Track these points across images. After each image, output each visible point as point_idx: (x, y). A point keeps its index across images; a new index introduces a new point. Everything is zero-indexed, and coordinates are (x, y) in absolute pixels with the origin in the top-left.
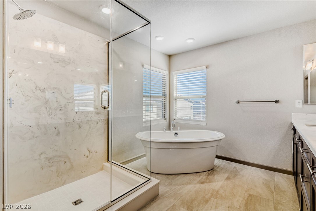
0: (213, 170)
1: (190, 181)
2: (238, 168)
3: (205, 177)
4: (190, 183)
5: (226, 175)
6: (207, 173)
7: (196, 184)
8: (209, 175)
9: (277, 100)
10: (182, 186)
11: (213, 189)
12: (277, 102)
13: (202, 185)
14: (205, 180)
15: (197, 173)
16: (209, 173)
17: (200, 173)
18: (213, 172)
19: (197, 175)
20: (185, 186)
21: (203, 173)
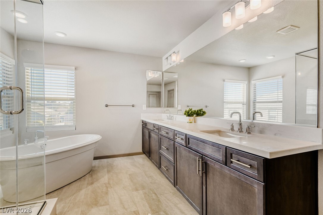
0: (92, 171)
1: (79, 187)
2: (110, 162)
3: (90, 179)
4: (81, 189)
5: (106, 170)
6: (89, 175)
7: (87, 187)
8: (92, 176)
9: (133, 105)
10: (75, 195)
11: (105, 183)
12: (133, 106)
13: (93, 185)
14: (92, 180)
15: (80, 179)
16: (91, 175)
17: (83, 178)
18: (93, 172)
19: (82, 180)
20: (78, 193)
21: (85, 176)
